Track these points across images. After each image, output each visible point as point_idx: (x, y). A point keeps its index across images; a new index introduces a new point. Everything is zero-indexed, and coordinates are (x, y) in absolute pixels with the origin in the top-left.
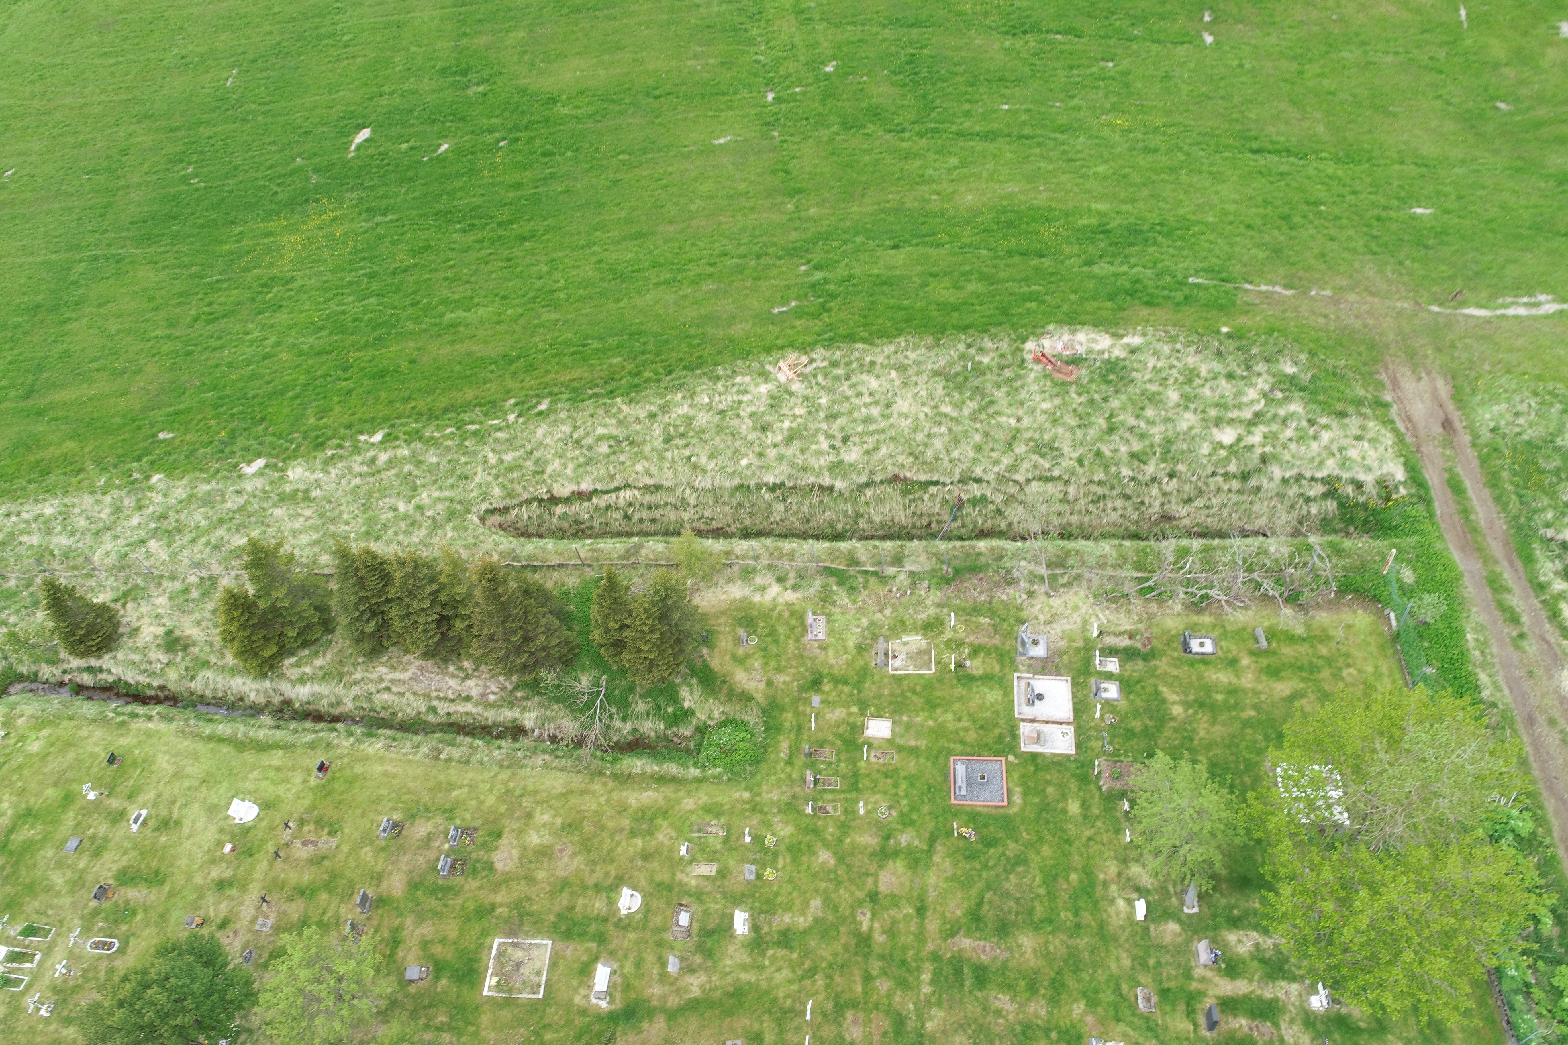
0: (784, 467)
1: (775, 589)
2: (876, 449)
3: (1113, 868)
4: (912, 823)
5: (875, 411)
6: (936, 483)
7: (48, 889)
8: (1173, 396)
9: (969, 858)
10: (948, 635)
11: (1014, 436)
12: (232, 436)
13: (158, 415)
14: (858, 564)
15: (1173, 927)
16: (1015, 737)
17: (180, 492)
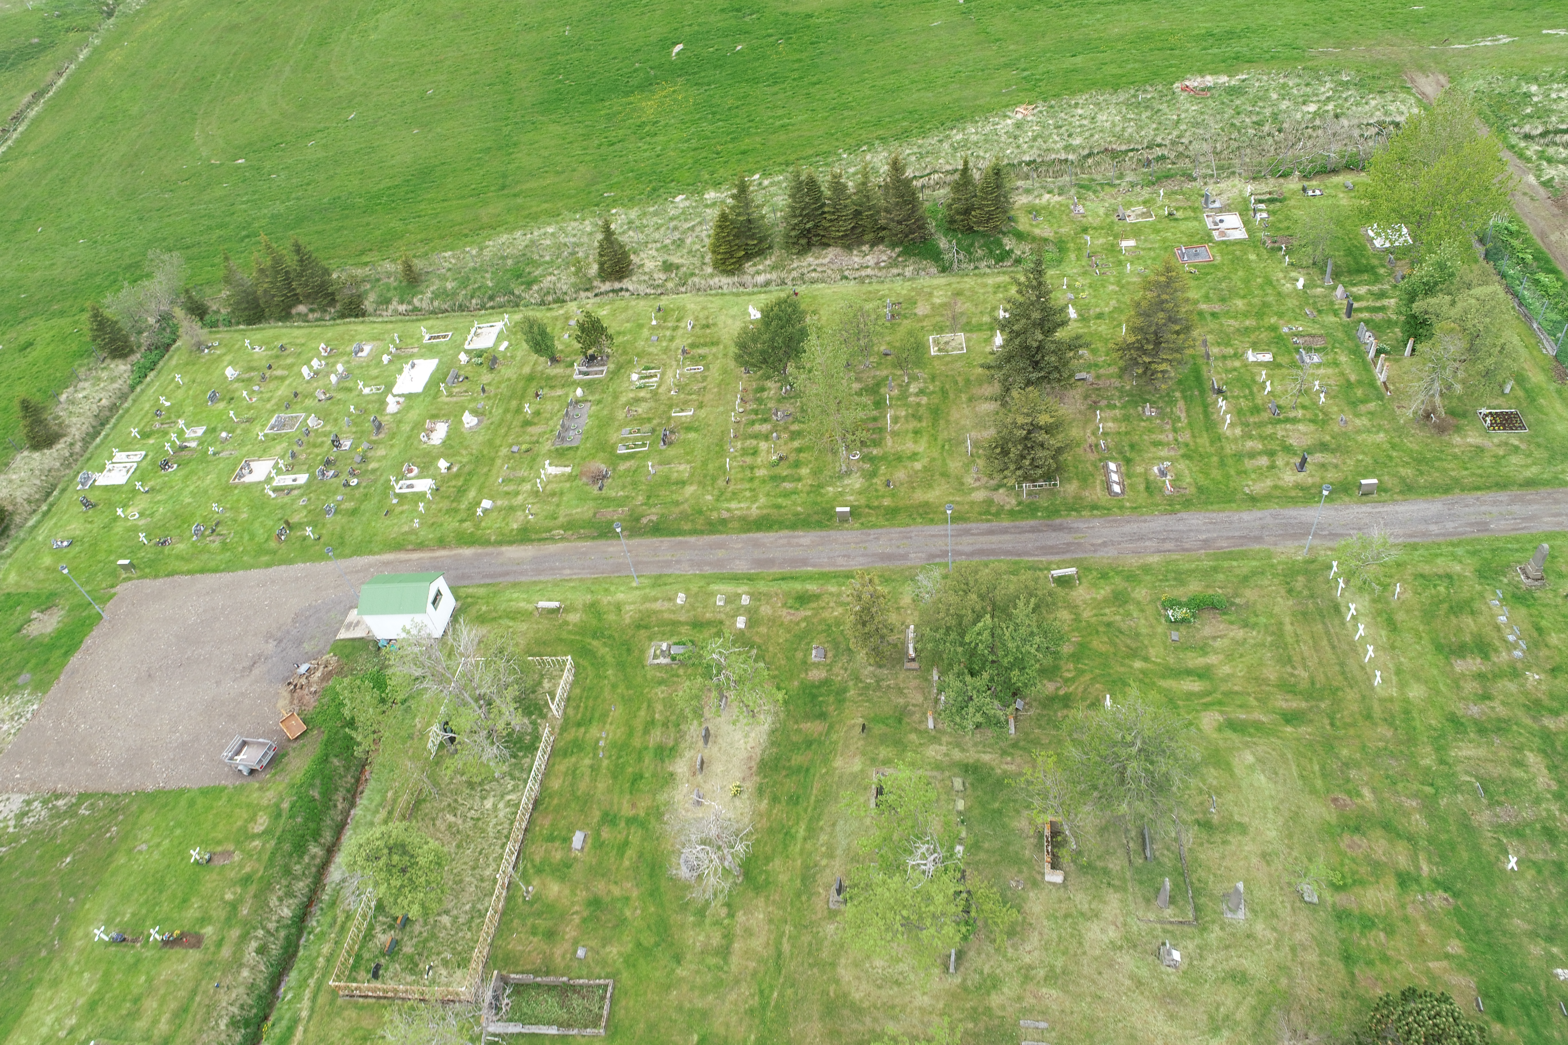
0: (1035, 150)
1: (1047, 196)
2: (1092, 136)
3: (1281, 275)
5: (1085, 122)
6: (1132, 150)
7: (650, 354)
8: (1274, 96)
9: (1197, 280)
10: (1159, 203)
11: (1178, 122)
12: (654, 190)
13: (598, 187)
14: (1096, 181)
15: (1319, 290)
16: (1210, 236)
17: (633, 214)
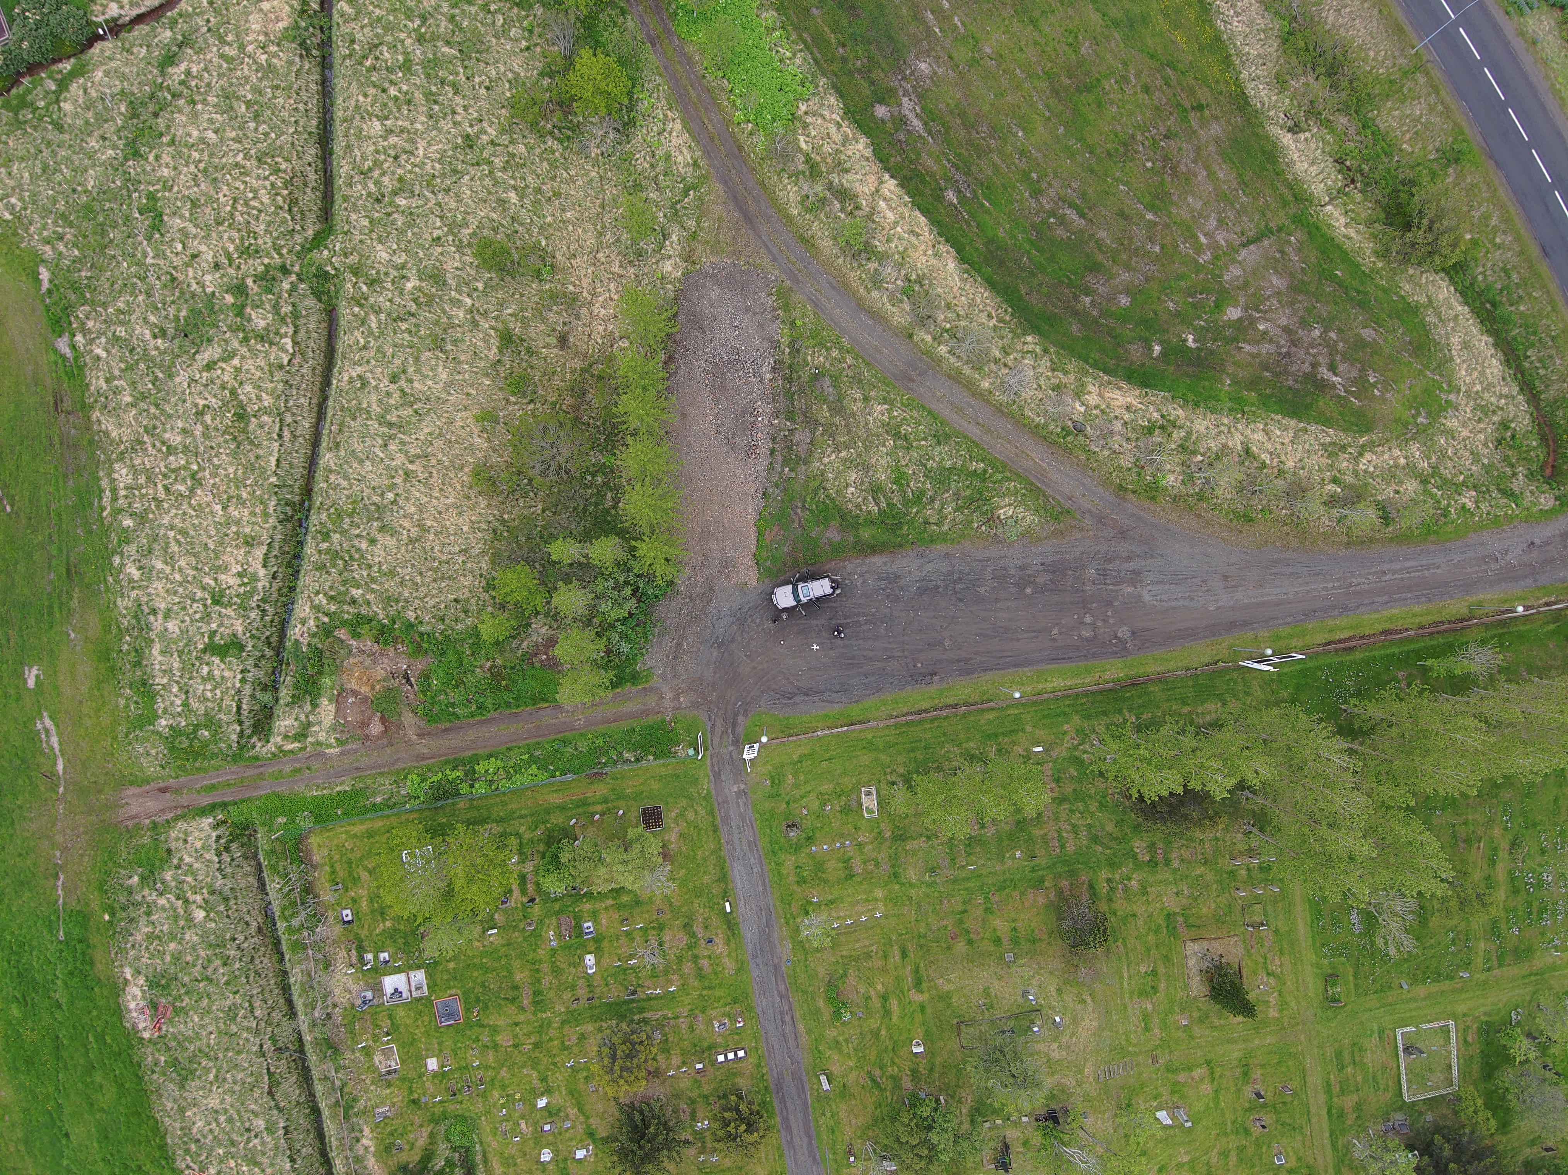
0: (277, 1160)
2: (252, 1110)
3: (476, 945)
4: (477, 1037)
5: (222, 1118)
6: (268, 1069)
8: (172, 946)
9: (487, 1007)
10: (371, 1043)
11: (225, 1033)
14: (338, 1101)
15: (496, 916)
16: (421, 998)
